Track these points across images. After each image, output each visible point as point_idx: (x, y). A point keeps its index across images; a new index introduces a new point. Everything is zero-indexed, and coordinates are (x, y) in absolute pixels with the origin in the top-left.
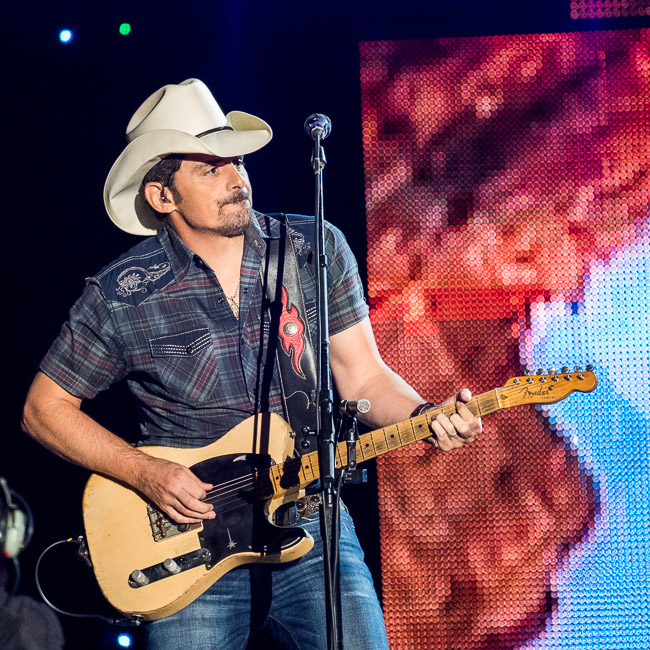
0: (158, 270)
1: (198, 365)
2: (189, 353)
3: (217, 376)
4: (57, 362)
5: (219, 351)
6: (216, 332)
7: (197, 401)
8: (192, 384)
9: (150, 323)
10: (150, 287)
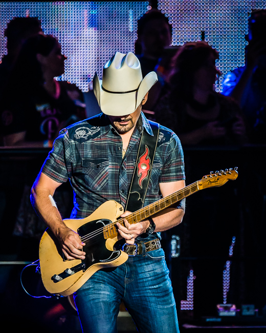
0: (95, 129)
1: (100, 174)
2: (97, 167)
3: (107, 181)
5: (111, 170)
6: (111, 162)
7: (96, 190)
8: (95, 181)
9: (85, 152)
10: (90, 137)
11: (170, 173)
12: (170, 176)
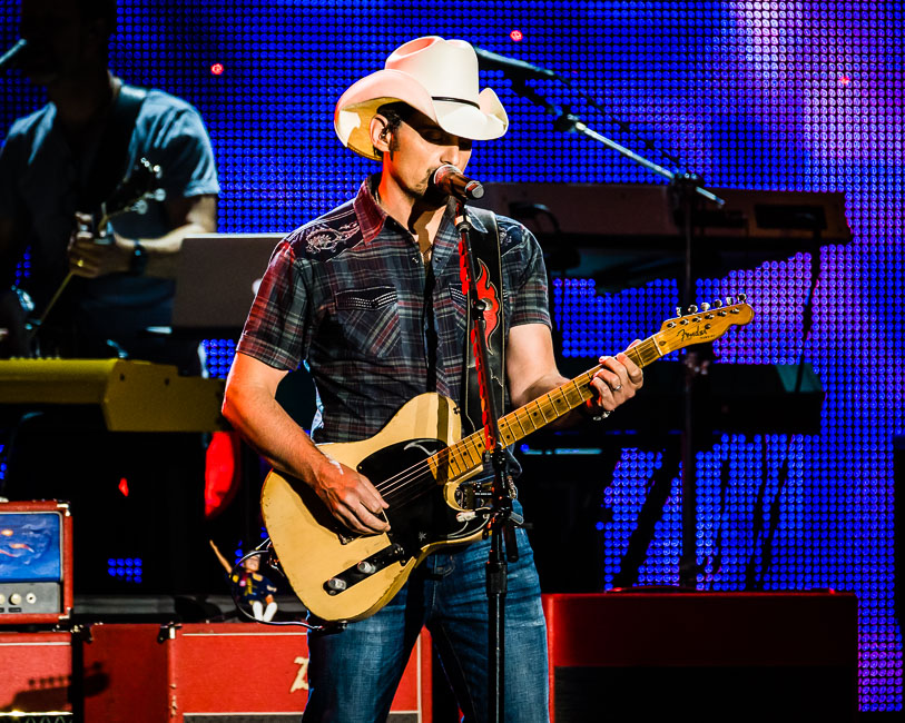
0: (349, 229)
1: (381, 320)
2: (373, 307)
3: (399, 334)
4: (254, 339)
5: (403, 311)
6: (402, 293)
7: (376, 357)
8: (372, 338)
9: (337, 278)
10: (340, 247)
11: (525, 304)
12: (526, 311)
